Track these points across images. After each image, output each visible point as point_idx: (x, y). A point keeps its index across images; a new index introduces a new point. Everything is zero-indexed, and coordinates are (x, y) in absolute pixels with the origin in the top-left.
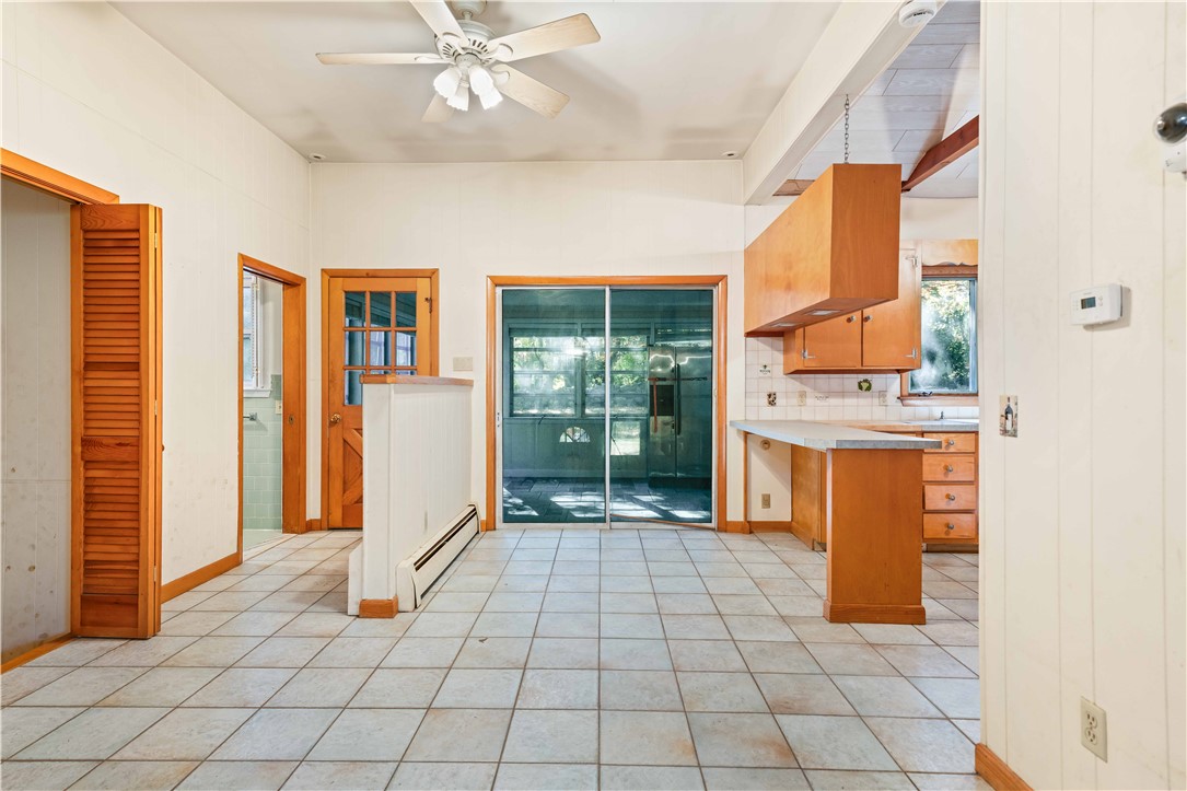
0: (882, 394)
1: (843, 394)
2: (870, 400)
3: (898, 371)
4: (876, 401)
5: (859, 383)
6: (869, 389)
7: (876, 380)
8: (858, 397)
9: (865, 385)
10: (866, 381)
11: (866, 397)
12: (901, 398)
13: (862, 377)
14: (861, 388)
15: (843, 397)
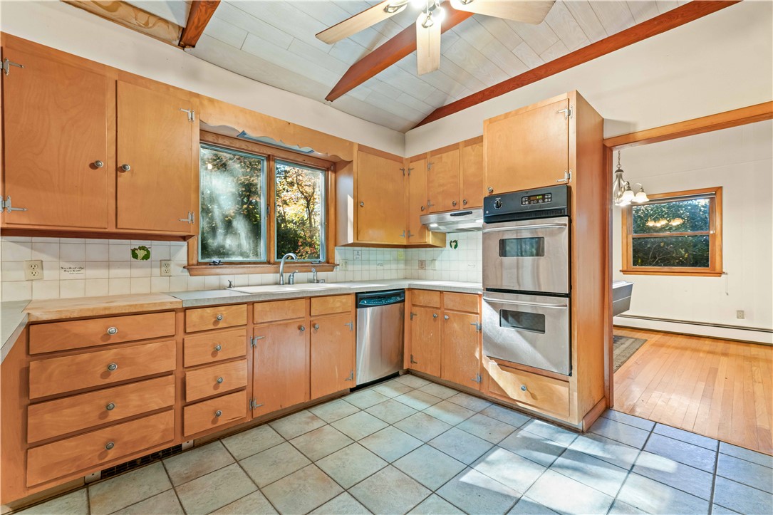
0: (165, 263)
1: (108, 264)
2: (148, 270)
3: (184, 238)
4: (156, 271)
5: (133, 251)
6: (147, 257)
7: (157, 248)
8: (131, 267)
9: (141, 253)
10: (142, 248)
11: (142, 267)
12: (189, 268)
13: (137, 243)
14: (135, 255)
15: (109, 267)
